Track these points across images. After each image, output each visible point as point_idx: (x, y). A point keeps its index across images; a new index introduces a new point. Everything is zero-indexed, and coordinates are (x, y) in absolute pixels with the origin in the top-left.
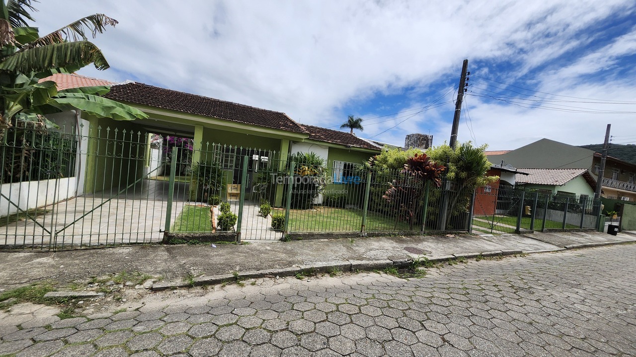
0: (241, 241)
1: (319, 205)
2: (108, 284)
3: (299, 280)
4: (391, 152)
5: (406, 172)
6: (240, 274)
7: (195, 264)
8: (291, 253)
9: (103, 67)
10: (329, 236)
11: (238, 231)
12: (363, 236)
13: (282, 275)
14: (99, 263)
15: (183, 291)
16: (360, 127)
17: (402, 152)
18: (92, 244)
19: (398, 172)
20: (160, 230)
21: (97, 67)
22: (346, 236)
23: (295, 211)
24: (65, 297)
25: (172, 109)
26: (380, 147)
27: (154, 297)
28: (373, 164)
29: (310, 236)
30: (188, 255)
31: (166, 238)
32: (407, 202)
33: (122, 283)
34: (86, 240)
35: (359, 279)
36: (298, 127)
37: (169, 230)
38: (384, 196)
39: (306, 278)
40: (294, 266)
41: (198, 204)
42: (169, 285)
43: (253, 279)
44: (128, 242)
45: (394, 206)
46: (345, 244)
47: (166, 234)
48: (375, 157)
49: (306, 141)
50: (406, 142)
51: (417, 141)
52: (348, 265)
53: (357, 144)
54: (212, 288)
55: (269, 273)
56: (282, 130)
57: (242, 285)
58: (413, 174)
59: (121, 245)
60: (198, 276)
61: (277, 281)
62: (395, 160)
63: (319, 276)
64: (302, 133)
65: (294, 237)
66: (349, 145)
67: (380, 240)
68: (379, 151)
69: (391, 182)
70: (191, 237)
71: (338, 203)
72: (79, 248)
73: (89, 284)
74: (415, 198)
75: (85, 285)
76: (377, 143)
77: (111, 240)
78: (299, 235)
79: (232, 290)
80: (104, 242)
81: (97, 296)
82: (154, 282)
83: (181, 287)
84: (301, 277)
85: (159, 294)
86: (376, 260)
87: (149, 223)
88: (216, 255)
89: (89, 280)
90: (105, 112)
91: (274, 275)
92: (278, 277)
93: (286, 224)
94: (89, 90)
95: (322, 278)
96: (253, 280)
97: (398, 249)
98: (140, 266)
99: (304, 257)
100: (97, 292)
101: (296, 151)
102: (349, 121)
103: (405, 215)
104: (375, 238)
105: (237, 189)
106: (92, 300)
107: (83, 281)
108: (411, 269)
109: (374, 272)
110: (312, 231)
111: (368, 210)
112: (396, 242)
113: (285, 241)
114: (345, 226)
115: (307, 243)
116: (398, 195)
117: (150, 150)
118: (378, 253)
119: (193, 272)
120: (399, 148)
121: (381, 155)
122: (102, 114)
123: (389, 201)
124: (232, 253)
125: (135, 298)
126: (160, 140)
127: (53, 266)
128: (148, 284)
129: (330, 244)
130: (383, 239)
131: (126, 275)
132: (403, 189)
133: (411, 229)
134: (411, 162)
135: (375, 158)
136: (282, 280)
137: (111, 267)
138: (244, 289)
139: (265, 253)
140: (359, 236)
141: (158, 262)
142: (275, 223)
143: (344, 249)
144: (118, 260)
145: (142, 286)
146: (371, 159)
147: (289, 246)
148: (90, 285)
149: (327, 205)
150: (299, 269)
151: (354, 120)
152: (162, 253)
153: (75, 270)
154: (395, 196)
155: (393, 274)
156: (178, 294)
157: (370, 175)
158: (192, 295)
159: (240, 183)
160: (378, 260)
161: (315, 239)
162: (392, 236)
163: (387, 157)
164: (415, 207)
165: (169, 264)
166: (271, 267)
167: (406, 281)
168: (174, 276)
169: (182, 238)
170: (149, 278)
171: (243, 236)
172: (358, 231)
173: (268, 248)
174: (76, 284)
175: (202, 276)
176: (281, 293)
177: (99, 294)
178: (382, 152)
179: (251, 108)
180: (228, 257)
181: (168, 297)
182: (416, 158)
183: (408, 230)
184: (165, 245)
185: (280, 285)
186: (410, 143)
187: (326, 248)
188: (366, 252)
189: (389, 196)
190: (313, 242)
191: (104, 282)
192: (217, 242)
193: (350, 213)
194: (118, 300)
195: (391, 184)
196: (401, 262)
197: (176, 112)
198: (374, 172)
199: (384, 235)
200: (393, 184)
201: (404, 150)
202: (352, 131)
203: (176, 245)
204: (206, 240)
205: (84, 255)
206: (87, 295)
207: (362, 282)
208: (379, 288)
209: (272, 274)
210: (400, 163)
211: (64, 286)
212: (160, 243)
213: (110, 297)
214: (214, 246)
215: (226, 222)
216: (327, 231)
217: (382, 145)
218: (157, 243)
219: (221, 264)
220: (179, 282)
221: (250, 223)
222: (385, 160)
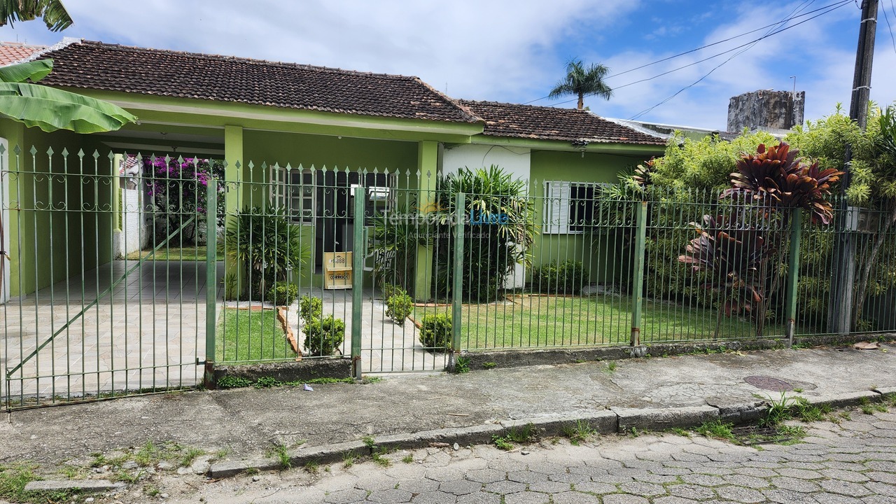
0: (363, 375)
1: (519, 290)
2: (127, 465)
3: (502, 452)
4: (692, 146)
5: (735, 194)
6: (378, 440)
7: (280, 425)
8: (473, 395)
9: (61, 24)
10: (555, 357)
11: (356, 354)
12: (636, 356)
13: (466, 441)
14: (98, 430)
15: (271, 477)
16: (606, 92)
17: (721, 146)
18: (72, 395)
19: (715, 195)
20: (197, 360)
21: (49, 26)
22: (595, 356)
23: (473, 308)
24: (61, 491)
26: (663, 137)
27: (218, 488)
28: (646, 180)
29: (512, 360)
30: (263, 409)
31: (210, 376)
32: (744, 268)
33: (152, 464)
34: (61, 386)
35: (641, 449)
36: (455, 108)
37: (213, 359)
38: (682, 257)
39: (519, 448)
40: (487, 422)
42: (242, 465)
43: (404, 451)
44: (137, 387)
45: (709, 281)
46: (595, 374)
47: (209, 367)
48: (649, 163)
49: (477, 140)
50: (729, 116)
51: (761, 111)
52: (610, 418)
53: (601, 134)
54: (326, 470)
55: (438, 437)
56: (419, 120)
57: (385, 463)
58: (756, 197)
59: (125, 394)
60: (293, 447)
61: (455, 453)
62: (704, 165)
63: (546, 442)
64: (466, 123)
65: (477, 363)
66: (582, 140)
67: (681, 363)
68: (659, 149)
69: (699, 222)
70: (259, 373)
71: (561, 284)
72: (50, 403)
73: (93, 466)
74: (764, 257)
75: (87, 469)
76: (654, 128)
77: (106, 386)
78: (487, 358)
79: (366, 472)
80: (92, 389)
81: (114, 488)
82: (211, 461)
83: (265, 469)
84: (506, 444)
85: (226, 483)
86: (676, 406)
87: (161, 349)
88: (319, 407)
89: (93, 460)
90: (60, 118)
91: (449, 442)
92: (456, 446)
93: (457, 333)
95: (552, 446)
96: (405, 453)
97: (728, 382)
98: (176, 432)
99: (506, 404)
100: (113, 481)
101: (454, 165)
102: (570, 76)
103: (742, 298)
104: (668, 359)
105: (344, 261)
106: (108, 495)
107: (81, 463)
108: (765, 426)
109: (674, 434)
110: (516, 347)
111: (644, 296)
112: (723, 365)
113: (458, 373)
114: (591, 335)
115: (506, 374)
116: (718, 253)
117: (120, 191)
118: (680, 392)
119: (280, 439)
120: (713, 134)
121: (666, 157)
122: (57, 124)
123: (697, 268)
124: (350, 400)
125: (183, 492)
126: (137, 169)
127: (17, 437)
128: (200, 464)
129: (561, 376)
130: (689, 359)
131: (154, 450)
132: (732, 235)
133: (759, 333)
134: (748, 166)
135: (649, 167)
136: (463, 452)
137: (121, 436)
138: (390, 471)
139: (419, 399)
140: (628, 356)
141: (207, 423)
142: (429, 335)
143: (596, 385)
144: (129, 423)
145: (189, 470)
146: (641, 169)
147: (469, 380)
148: (95, 469)
149: (536, 290)
150: (499, 428)
151: (586, 72)
152: (207, 408)
153: (59, 441)
154: (711, 255)
155: (722, 437)
156: (261, 482)
157: (645, 209)
158: (289, 483)
159: (351, 248)
160: (683, 405)
161: (522, 365)
162: (712, 353)
163: (681, 161)
164: (765, 279)
165: (228, 427)
166: (437, 425)
167: (755, 451)
168: (247, 449)
169: (242, 375)
170: (198, 454)
171: (364, 365)
172: (624, 344)
173: (424, 388)
174: (70, 468)
175: (302, 446)
176: (470, 476)
177: (116, 485)
178: (669, 149)
179: (339, 73)
180: (344, 408)
181: (244, 489)
182: (761, 156)
183: (751, 337)
184: (210, 392)
185: (465, 461)
186: (740, 118)
187: (553, 383)
188: (649, 390)
189: (696, 256)
190: (521, 372)
191: (117, 464)
192: (314, 380)
194: (153, 495)
195: (699, 227)
196: (739, 410)
197: (184, 100)
198: (652, 200)
199: (689, 351)
200: (705, 226)
201: (728, 136)
202: (580, 103)
203: (232, 391)
204: (289, 376)
205: (62, 415)
206: (96, 486)
207: (649, 455)
208: (691, 466)
209: (444, 439)
210: (717, 172)
211: (51, 471)
212: (199, 387)
213: (137, 490)
214: (308, 387)
215: (321, 339)
216: (550, 347)
217: (668, 131)
218: (193, 387)
219: (333, 423)
220: (257, 459)
221: (377, 337)
222: (677, 170)
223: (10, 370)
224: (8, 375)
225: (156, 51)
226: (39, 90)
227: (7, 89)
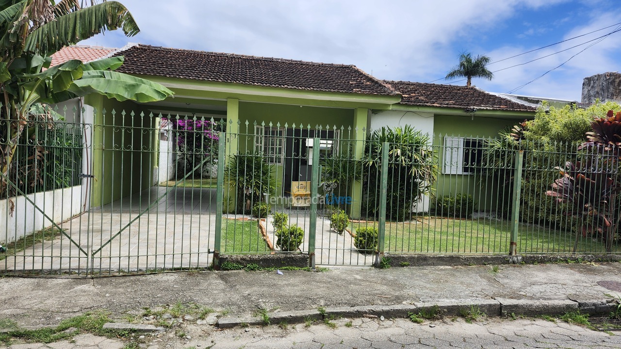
0: (316, 266)
1: (426, 214)
2: (165, 316)
3: (415, 324)
4: (556, 112)
5: (590, 147)
6: (328, 310)
7: (262, 296)
8: (393, 284)
9: (133, 32)
10: (453, 260)
11: (311, 252)
12: (514, 262)
13: (390, 315)
14: (147, 293)
15: (257, 330)
16: (488, 74)
17: (578, 112)
18: (130, 270)
19: (575, 148)
20: (209, 250)
21: (126, 33)
22: (483, 261)
23: (394, 225)
24: (125, 330)
25: (197, 78)
26: (533, 106)
27: (222, 335)
28: (520, 136)
29: (421, 261)
30: (251, 284)
31: (217, 261)
32: (597, 201)
33: (181, 316)
34: (124, 264)
35: (518, 329)
36: (380, 85)
37: (219, 250)
38: (549, 192)
39: (428, 322)
40: (404, 302)
41: (239, 217)
42: (238, 321)
43: (346, 319)
44: (171, 266)
45: (570, 211)
46: (483, 274)
47: (216, 255)
48: (522, 124)
49: (395, 108)
50: (583, 91)
51: (608, 88)
52: (495, 305)
53: (487, 103)
54: (293, 328)
55: (369, 310)
56: (356, 94)
57: (333, 326)
58: (607, 149)
59: (163, 270)
60: (271, 311)
61: (382, 323)
62: (565, 125)
63: (447, 320)
64: (388, 96)
65: (395, 262)
66: (472, 107)
67: (548, 269)
68: (531, 114)
69: (563, 168)
70: (248, 260)
71: (458, 211)
72: (117, 274)
73: (144, 316)
74: (613, 193)
75: (141, 318)
76: (526, 99)
77: (152, 266)
78: (403, 259)
79: (320, 331)
80: (143, 266)
81: (157, 330)
82: (218, 317)
83: (253, 324)
84: (418, 319)
85: (227, 332)
86: (545, 299)
87: (186, 243)
88: (288, 285)
89: (144, 312)
90: (129, 92)
91: (377, 315)
92: (382, 318)
93: (382, 240)
94: (101, 65)
95: (452, 323)
96: (347, 320)
97: (585, 284)
98: (195, 296)
99: (417, 291)
100: (156, 326)
101: (378, 124)
102: (462, 65)
103: (595, 223)
104: (538, 266)
105: (305, 188)
106: (153, 335)
107: (137, 313)
108: (614, 318)
109: (543, 319)
110: (424, 252)
111: (520, 221)
112: (581, 272)
113: (382, 268)
114: (480, 246)
115: (416, 271)
116: (577, 189)
117: (159, 142)
118: (548, 289)
119: (263, 305)
120: (571, 104)
121: (536, 120)
122: (127, 95)
123: (560, 200)
124: (308, 282)
125: (200, 336)
126: (170, 127)
127: (97, 294)
128: (211, 318)
129: (458, 274)
130: (554, 267)
131: (182, 307)
132: (588, 176)
133: (609, 250)
134: (600, 127)
135: (523, 127)
136: (388, 323)
137: (161, 297)
138: (337, 331)
139: (355, 284)
140: (507, 262)
141: (215, 292)
142: (361, 241)
143: (484, 282)
144: (166, 289)
145: (204, 322)
146: (517, 128)
147: (390, 274)
148: (145, 317)
149: (439, 214)
150: (413, 307)
151: (473, 61)
152: (215, 281)
153: (123, 298)
154: (571, 191)
155: (581, 323)
156: (250, 333)
157: (521, 156)
158: (269, 335)
159: (310, 179)
160: (550, 299)
161: (429, 265)
162: (571, 263)
163: (548, 123)
164: (613, 210)
165: (229, 295)
166: (369, 302)
167: (607, 335)
168: (241, 311)
169: (237, 262)
170: (210, 311)
171: (317, 260)
172: (504, 254)
173: (358, 277)
174: (130, 316)
175: (277, 311)
176: (393, 339)
177: (159, 328)
178: (538, 114)
179: (301, 64)
180: (305, 287)
181: (240, 337)
182: (610, 119)
183: (602, 253)
184: (216, 272)
185: (389, 329)
186: (592, 93)
187: (452, 279)
188: (524, 287)
189: (560, 191)
190: (428, 270)
191: (161, 314)
192: (284, 268)
193: (481, 226)
194: (181, 336)
195: (562, 170)
196: (594, 305)
198: (526, 152)
199: (554, 261)
200: (567, 169)
201: (583, 106)
202: (469, 82)
203: (230, 272)
204: (268, 263)
205: (124, 282)
206: (146, 328)
207: (524, 333)
208: (558, 342)
209: (374, 313)
210: (575, 131)
211: (119, 317)
212: (210, 269)
213: (171, 332)
214: (280, 272)
215: (288, 240)
216: (449, 253)
217: (537, 102)
218: (206, 268)
219: (297, 297)
220: (248, 318)
221: (326, 242)
222: (544, 129)
223: (94, 252)
224: (93, 255)
225: (184, 51)
226: (116, 75)
227: (97, 74)
